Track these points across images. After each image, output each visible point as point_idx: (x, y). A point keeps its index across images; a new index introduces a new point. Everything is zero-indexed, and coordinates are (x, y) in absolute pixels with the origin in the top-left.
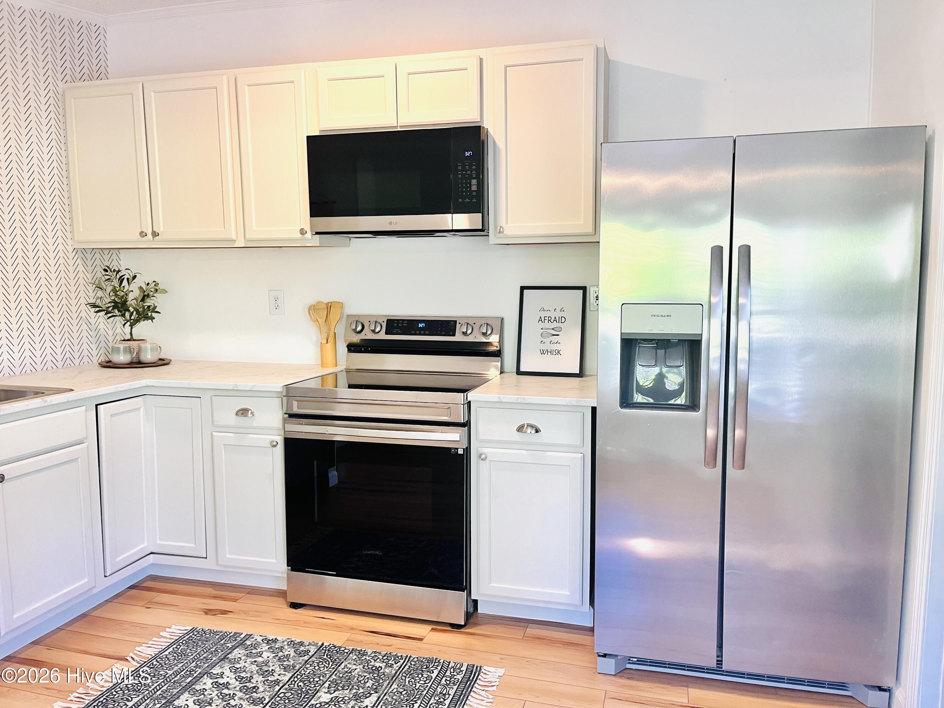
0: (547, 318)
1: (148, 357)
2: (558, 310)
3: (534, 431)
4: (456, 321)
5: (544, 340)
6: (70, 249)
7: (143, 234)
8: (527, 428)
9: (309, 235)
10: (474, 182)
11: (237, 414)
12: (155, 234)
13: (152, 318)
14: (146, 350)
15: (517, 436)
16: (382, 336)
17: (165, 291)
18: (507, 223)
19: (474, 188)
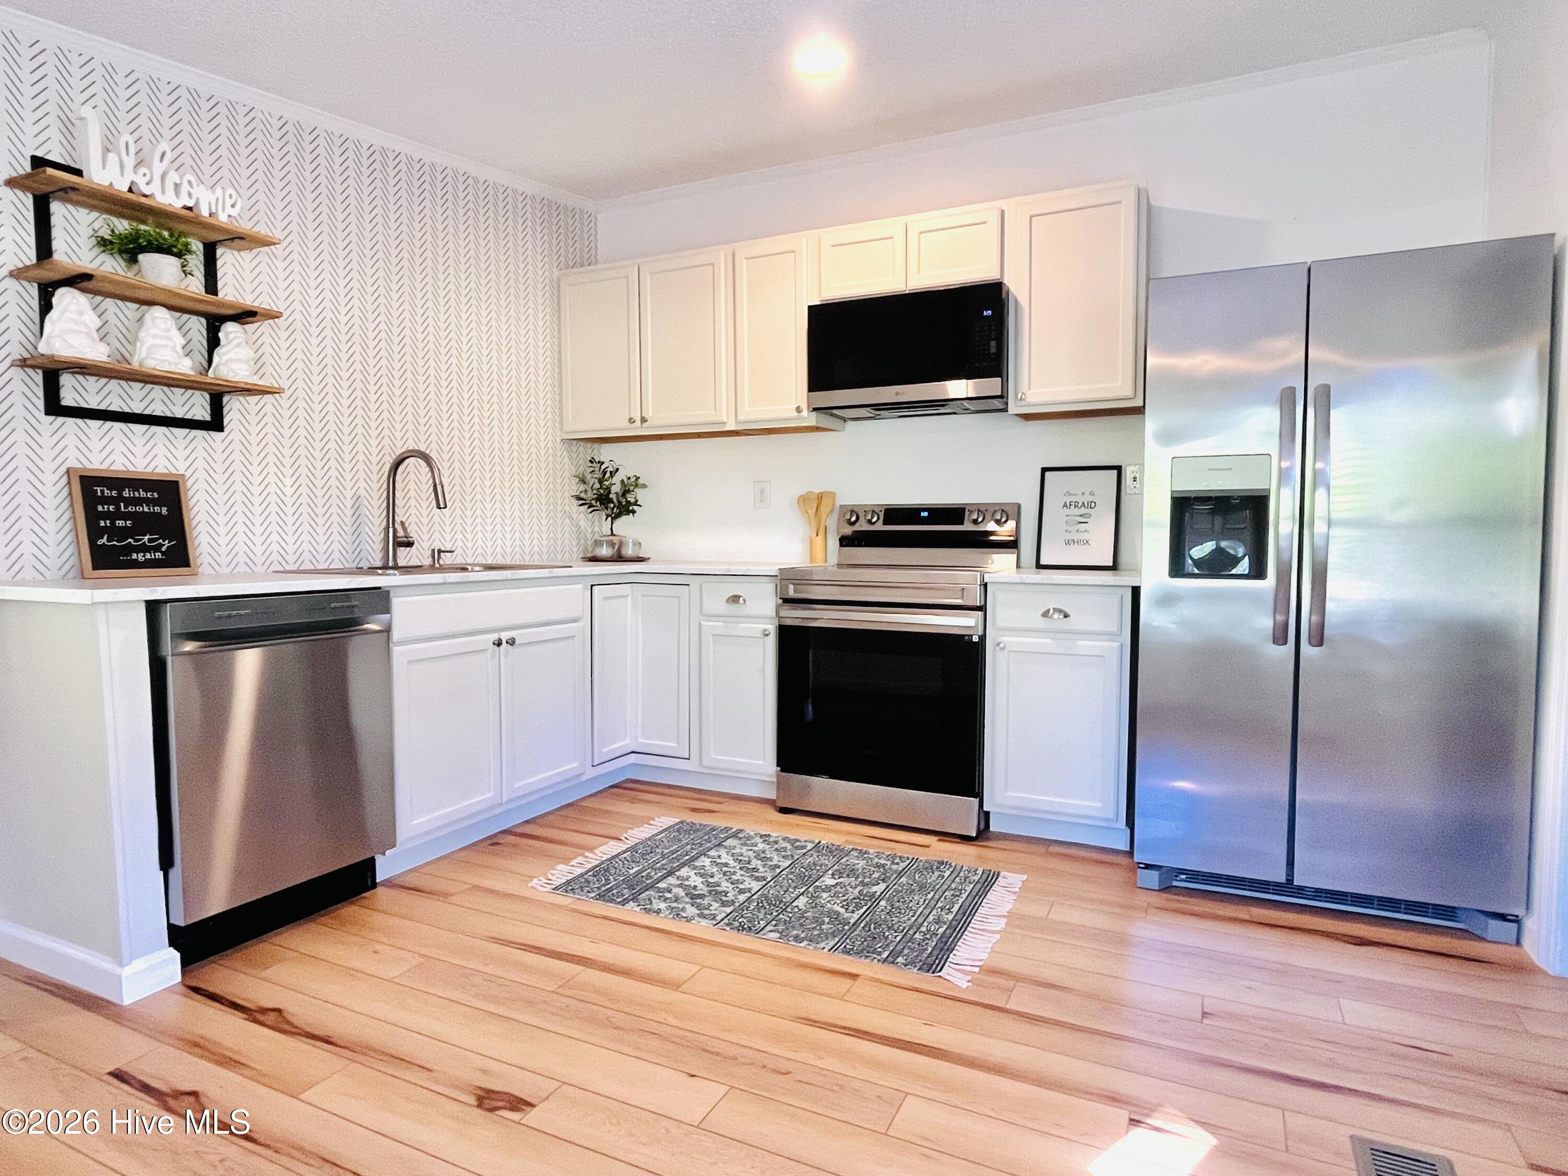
0: (1073, 504)
1: (629, 551)
2: (1087, 493)
3: (1062, 617)
4: (964, 509)
5: (1069, 529)
6: (558, 439)
7: (631, 421)
8: (1053, 614)
9: (805, 413)
10: (993, 344)
11: (727, 601)
12: (644, 420)
13: (634, 512)
14: (627, 544)
15: (1042, 623)
16: (880, 527)
17: (644, 486)
18: (1029, 389)
19: (993, 350)
